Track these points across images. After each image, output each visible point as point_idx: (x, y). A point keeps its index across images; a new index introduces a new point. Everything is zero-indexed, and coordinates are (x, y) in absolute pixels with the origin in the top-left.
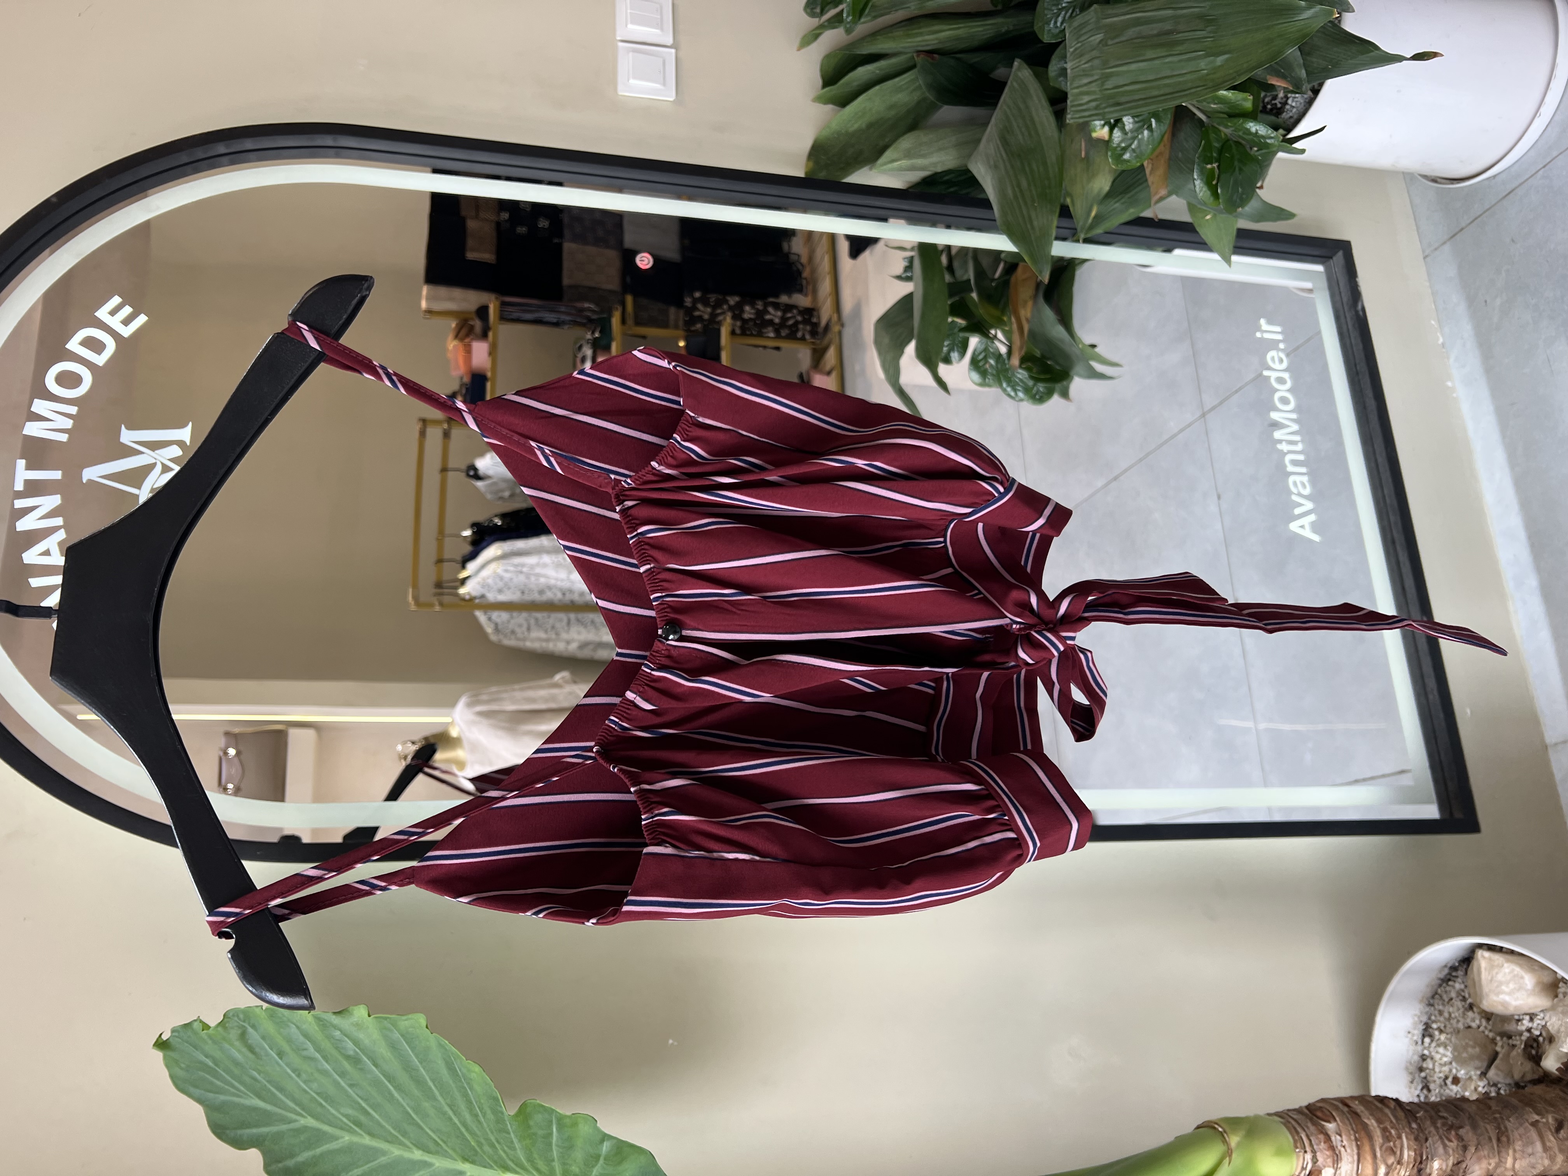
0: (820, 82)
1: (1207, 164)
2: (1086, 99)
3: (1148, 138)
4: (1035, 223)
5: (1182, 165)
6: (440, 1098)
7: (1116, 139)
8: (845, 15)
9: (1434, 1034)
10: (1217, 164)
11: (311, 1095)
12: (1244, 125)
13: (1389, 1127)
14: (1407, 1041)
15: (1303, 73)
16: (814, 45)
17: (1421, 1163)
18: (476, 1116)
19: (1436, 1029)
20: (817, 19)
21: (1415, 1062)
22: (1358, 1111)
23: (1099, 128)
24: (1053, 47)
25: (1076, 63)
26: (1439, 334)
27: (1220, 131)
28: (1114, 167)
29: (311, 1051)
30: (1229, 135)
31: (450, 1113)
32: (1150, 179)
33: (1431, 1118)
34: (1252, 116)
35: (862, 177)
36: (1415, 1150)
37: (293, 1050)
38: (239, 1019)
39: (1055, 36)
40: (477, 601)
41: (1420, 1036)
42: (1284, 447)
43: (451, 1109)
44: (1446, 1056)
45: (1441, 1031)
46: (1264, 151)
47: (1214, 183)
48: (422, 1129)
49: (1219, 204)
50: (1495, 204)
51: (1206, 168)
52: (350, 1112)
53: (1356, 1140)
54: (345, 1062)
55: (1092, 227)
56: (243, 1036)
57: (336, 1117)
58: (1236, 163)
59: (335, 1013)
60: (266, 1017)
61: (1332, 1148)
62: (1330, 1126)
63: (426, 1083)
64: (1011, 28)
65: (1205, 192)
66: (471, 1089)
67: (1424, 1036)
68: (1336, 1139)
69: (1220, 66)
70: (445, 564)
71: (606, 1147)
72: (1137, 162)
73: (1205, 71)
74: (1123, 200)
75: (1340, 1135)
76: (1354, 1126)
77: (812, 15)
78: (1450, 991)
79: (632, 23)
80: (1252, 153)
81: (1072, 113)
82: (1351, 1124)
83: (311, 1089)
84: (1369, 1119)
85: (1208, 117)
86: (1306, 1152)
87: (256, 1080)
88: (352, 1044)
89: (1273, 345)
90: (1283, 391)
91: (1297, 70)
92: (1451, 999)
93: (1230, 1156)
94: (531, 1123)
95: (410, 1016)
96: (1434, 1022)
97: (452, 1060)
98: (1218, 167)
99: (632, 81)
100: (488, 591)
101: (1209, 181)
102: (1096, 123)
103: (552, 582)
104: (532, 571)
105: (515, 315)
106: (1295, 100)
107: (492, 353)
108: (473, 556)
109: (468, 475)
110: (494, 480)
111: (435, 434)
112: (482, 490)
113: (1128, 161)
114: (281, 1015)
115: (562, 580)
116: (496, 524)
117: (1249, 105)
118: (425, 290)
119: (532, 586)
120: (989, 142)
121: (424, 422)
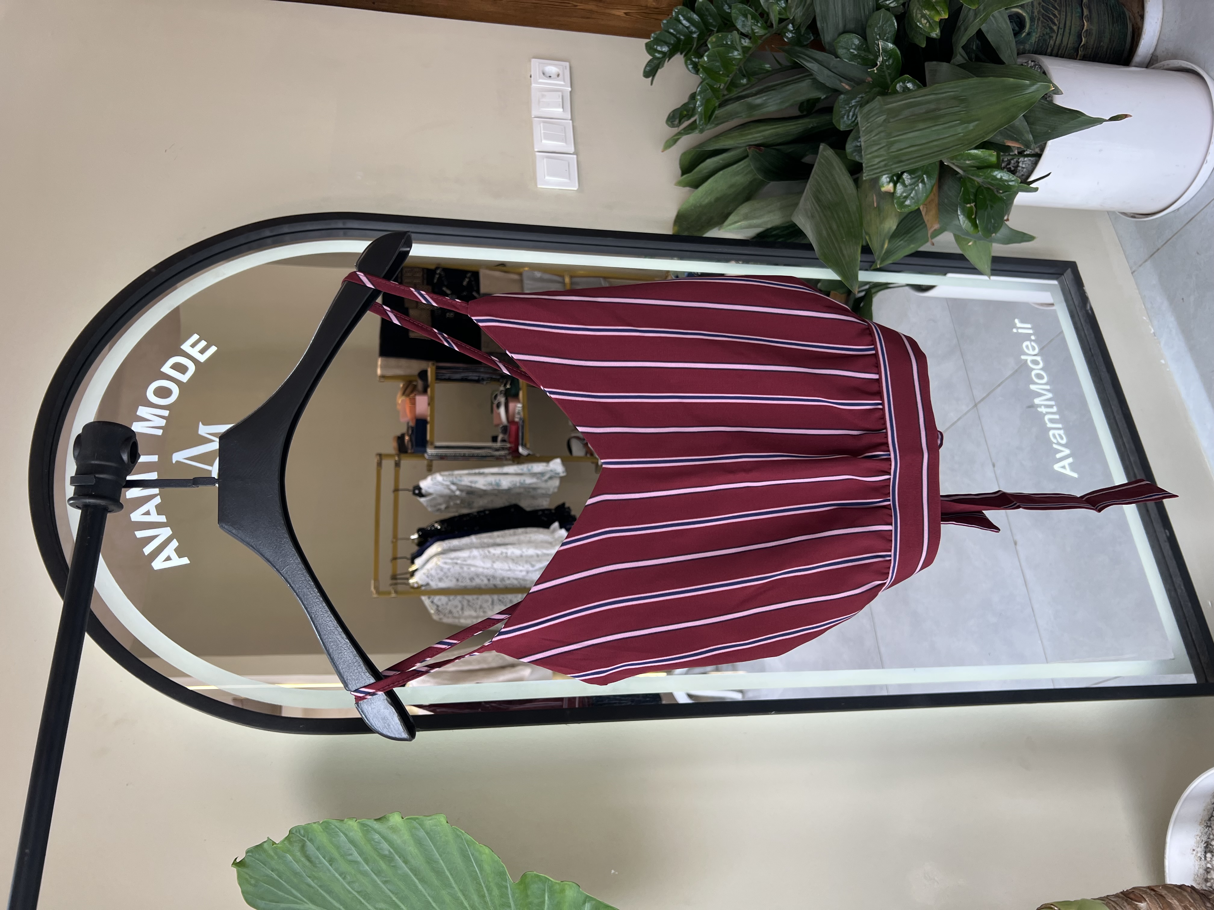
0: (679, 172)
1: (967, 204)
2: (877, 160)
3: (923, 188)
4: (845, 252)
5: (949, 208)
6: (454, 885)
7: (899, 191)
8: (698, 122)
10: (974, 204)
11: (354, 894)
12: (992, 174)
14: (1193, 857)
15: (1031, 136)
16: (674, 148)
18: (483, 896)
20: (677, 128)
21: (1200, 875)
22: (1163, 894)
23: (886, 184)
24: (846, 134)
25: (867, 137)
26: (1150, 326)
27: (974, 180)
28: (899, 210)
29: (356, 856)
30: (981, 183)
32: (926, 218)
34: (998, 166)
35: (714, 233)
37: (341, 856)
38: (301, 835)
39: (849, 126)
40: (423, 588)
41: (1203, 853)
42: (1043, 410)
43: (464, 895)
46: (1007, 193)
47: (973, 217)
49: (979, 231)
50: (1181, 229)
51: (966, 207)
54: (381, 862)
55: (883, 260)
56: (303, 848)
58: (988, 202)
59: (376, 820)
60: (322, 830)
62: (1142, 905)
63: (444, 872)
64: (815, 125)
65: (967, 223)
66: (481, 870)
67: (1206, 853)
69: (972, 130)
70: (399, 561)
71: (587, 908)
72: (916, 206)
73: (962, 134)
74: (906, 239)
76: (1160, 905)
77: (673, 126)
79: (546, 138)
80: (999, 195)
81: (867, 172)
82: (1158, 904)
83: (353, 889)
84: (1172, 899)
85: (964, 171)
87: (309, 886)
88: (387, 845)
89: (1027, 337)
90: (1037, 369)
91: (1026, 135)
94: (529, 893)
95: (433, 817)
96: (1212, 840)
97: (466, 848)
98: (975, 205)
99: (547, 178)
100: (432, 580)
101: (969, 215)
102: (885, 179)
103: (481, 570)
104: (464, 563)
105: (447, 376)
106: (1024, 163)
107: (431, 403)
108: (419, 554)
109: (414, 494)
110: (434, 496)
111: (388, 465)
112: (425, 504)
113: (909, 206)
114: (333, 827)
115: (488, 569)
116: (437, 529)
117: (993, 159)
118: (380, 361)
119: (464, 575)
120: (806, 201)
121: (380, 455)
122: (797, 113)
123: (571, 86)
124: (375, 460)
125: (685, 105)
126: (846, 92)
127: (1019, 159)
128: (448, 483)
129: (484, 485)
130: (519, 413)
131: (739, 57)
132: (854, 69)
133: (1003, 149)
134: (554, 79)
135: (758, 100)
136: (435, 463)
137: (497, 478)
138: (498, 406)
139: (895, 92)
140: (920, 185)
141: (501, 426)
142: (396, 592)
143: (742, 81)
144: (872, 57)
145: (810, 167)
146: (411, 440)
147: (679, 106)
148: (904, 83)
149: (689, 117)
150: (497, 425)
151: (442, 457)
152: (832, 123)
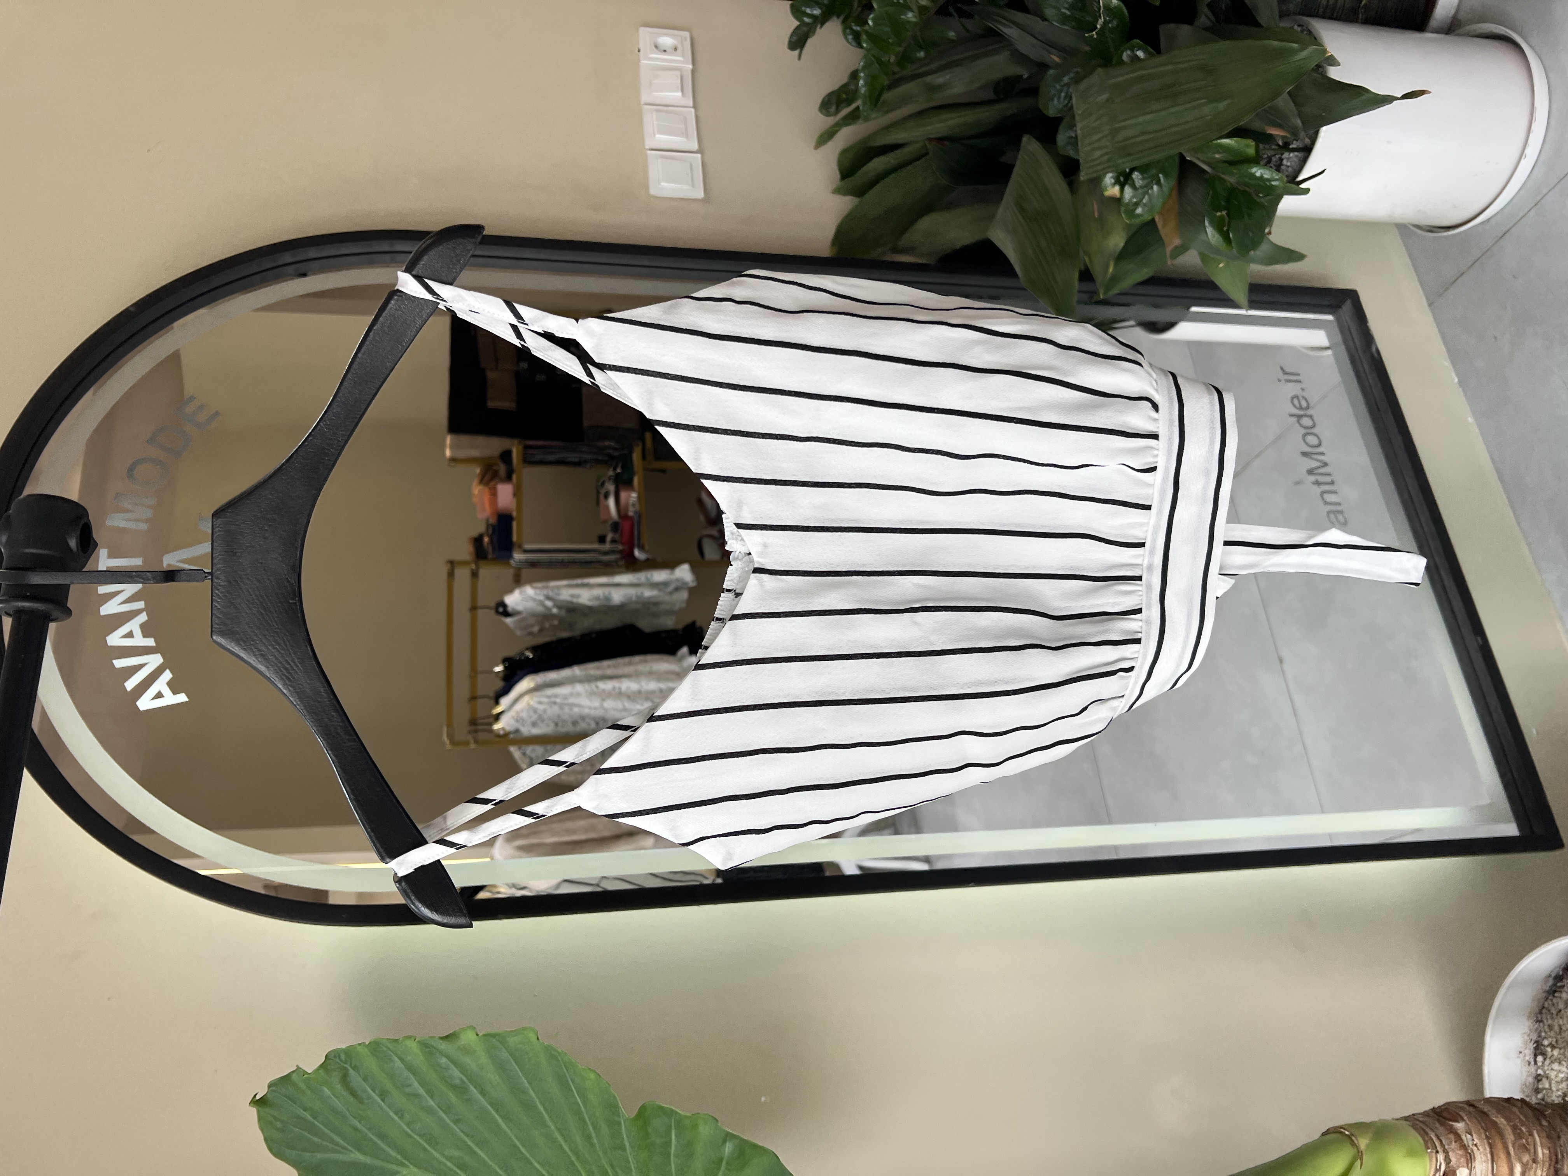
0: (838, 176)
1: (1217, 212)
2: (1098, 153)
3: (1158, 191)
4: (1058, 277)
5: (1192, 218)
6: (549, 1122)
7: (1127, 195)
8: (861, 108)
9: (1546, 1051)
10: (1226, 212)
11: (414, 1139)
12: (1249, 170)
13: (1518, 1124)
14: (1519, 1061)
15: (1299, 122)
16: (830, 144)
17: (1557, 1162)
18: (589, 1137)
19: (1547, 1046)
20: (833, 117)
21: (1530, 1084)
22: (1486, 1110)
23: (1110, 186)
24: (1057, 121)
25: (1085, 124)
26: (1453, 374)
27: (1225, 181)
28: (1128, 222)
29: (416, 1087)
30: (1234, 184)
31: (560, 1139)
32: (1163, 232)
33: (1560, 1116)
34: (1256, 160)
36: (1549, 1149)
37: (396, 1088)
38: (341, 1061)
39: (1061, 110)
40: (512, 736)
41: (1532, 1056)
43: (562, 1135)
44: (1562, 1073)
45: (1553, 1047)
46: (1269, 197)
47: (1225, 229)
48: (531, 1164)
49: (1232, 248)
50: (1492, 245)
51: (1217, 215)
52: (455, 1153)
53: (1487, 1138)
54: (451, 1094)
55: (1108, 288)
56: (345, 1078)
57: (441, 1162)
58: (1244, 210)
59: (441, 1038)
60: (369, 1054)
61: (1464, 1147)
62: (1459, 1126)
63: (535, 1107)
64: (1016, 111)
65: (1217, 238)
66: (585, 1101)
67: (1536, 1056)
68: (1467, 1139)
69: (1224, 110)
70: (479, 701)
71: (728, 1148)
72: (1150, 216)
73: (1211, 116)
74: (1136, 260)
75: (1472, 1135)
76: (1483, 1125)
77: (828, 114)
78: (1558, 1003)
79: (660, 132)
80: (1258, 200)
81: (1085, 171)
82: (1480, 1123)
83: (414, 1132)
84: (1497, 1117)
85: (1213, 168)
86: (1437, 1152)
87: (356, 1129)
88: (458, 1072)
91: (1292, 119)
92: (1560, 1011)
93: (1361, 1159)
94: (650, 1130)
96: (1545, 1038)
98: (1228, 214)
99: (662, 183)
100: (523, 725)
101: (1220, 227)
102: (1109, 179)
103: (586, 711)
104: (566, 702)
105: (538, 457)
106: (1290, 159)
107: (517, 493)
108: (506, 691)
109: (497, 612)
110: (524, 615)
111: (463, 575)
112: (512, 626)
113: (1139, 215)
114: (385, 1049)
115: (595, 709)
116: (527, 658)
117: (1251, 151)
118: (448, 439)
119: (566, 717)
120: (1006, 209)
121: (452, 563)
122: (991, 95)
123: (694, 62)
124: (444, 570)
125: (844, 86)
126: (1057, 66)
127: (1282, 154)
128: (541, 598)
129: (590, 600)
130: (633, 505)
131: (914, 20)
132: (1065, 35)
133: (1262, 138)
134: (671, 54)
135: (939, 79)
136: (525, 573)
137: (607, 590)
138: (606, 496)
139: (1121, 62)
140: (1155, 188)
141: (610, 522)
142: (476, 742)
143: (918, 55)
144: (1089, 19)
145: (1009, 168)
146: (491, 541)
147: (836, 87)
148: (1132, 51)
149: (849, 102)
150: (605, 522)
151: (533, 564)
152: (1039, 110)
